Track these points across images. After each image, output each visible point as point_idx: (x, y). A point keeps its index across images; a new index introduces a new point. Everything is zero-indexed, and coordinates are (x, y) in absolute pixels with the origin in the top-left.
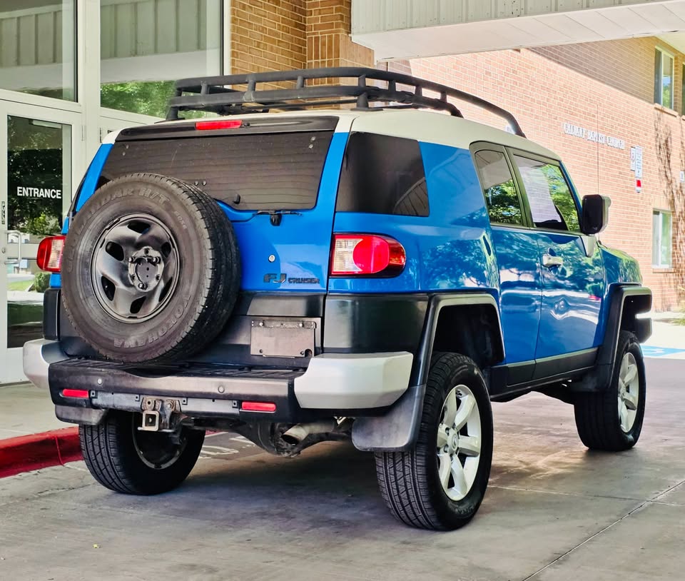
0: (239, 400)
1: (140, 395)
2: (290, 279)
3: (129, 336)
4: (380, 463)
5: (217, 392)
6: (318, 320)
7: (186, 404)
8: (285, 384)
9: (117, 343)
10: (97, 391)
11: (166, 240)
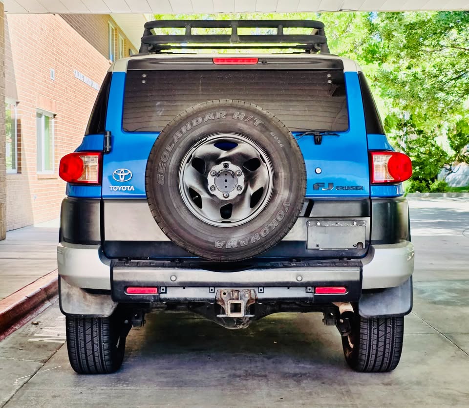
0: (315, 285)
1: (214, 287)
2: (337, 187)
3: (229, 238)
4: (365, 326)
5: (296, 281)
6: (368, 219)
7: (263, 293)
8: (357, 270)
9: (218, 245)
10: (166, 287)
11: (255, 156)
